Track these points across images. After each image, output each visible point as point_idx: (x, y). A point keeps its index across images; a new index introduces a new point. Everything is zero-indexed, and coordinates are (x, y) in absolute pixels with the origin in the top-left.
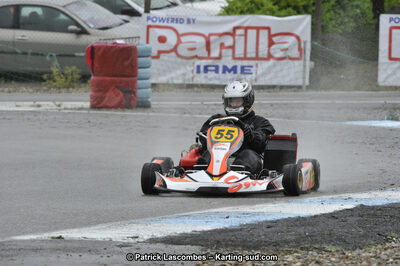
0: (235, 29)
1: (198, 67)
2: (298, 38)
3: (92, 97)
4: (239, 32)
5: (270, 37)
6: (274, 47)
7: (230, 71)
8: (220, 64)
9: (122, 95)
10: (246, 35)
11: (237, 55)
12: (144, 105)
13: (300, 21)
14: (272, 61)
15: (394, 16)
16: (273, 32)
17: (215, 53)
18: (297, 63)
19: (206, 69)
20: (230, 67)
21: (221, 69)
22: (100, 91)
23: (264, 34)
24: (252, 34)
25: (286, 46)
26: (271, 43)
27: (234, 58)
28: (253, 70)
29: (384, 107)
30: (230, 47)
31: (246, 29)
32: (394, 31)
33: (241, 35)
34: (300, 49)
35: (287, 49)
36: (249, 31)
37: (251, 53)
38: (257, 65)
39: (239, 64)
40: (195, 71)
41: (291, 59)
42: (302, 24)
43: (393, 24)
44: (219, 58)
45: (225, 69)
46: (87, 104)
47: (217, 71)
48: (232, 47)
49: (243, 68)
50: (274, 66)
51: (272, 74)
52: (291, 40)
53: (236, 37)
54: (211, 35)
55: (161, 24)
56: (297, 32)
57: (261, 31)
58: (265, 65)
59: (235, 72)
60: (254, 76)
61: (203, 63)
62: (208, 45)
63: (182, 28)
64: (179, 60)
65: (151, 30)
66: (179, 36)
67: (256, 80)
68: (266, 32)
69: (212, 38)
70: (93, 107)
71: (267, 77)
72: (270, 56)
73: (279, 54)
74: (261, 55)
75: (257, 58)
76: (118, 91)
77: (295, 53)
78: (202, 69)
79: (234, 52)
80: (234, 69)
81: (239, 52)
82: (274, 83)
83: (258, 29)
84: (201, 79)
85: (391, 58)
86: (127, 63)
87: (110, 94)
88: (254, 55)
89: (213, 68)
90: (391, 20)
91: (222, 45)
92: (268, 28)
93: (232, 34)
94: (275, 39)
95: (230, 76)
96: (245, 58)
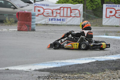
0: (61, 8)
1: (50, 19)
2: (79, 11)
3: (18, 27)
4: (62, 9)
5: (71, 10)
6: (72, 13)
7: (59, 20)
8: (56, 18)
9: (27, 27)
10: (64, 10)
11: (61, 16)
12: (34, 30)
13: (80, 5)
14: (71, 18)
15: (107, 5)
16: (72, 9)
17: (55, 15)
18: (79, 18)
19: (52, 20)
20: (59, 19)
22: (20, 26)
23: (69, 10)
25: (75, 13)
26: (71, 12)
27: (60, 16)
28: (66, 20)
29: (104, 32)
31: (64, 8)
32: (107, 9)
33: (62, 10)
34: (80, 14)
35: (76, 14)
36: (65, 8)
37: (65, 15)
38: (67, 19)
39: (62, 18)
40: (49, 20)
41: (77, 17)
42: (80, 7)
43: (107, 7)
44: (56, 16)
45: (58, 20)
46: (17, 30)
47: (55, 20)
48: (60, 13)
49: (63, 19)
50: (72, 19)
51: (71, 21)
52: (77, 11)
53: (61, 10)
55: (39, 6)
56: (79, 9)
57: (68, 9)
58: (69, 19)
59: (60, 21)
60: (66, 22)
61: (51, 18)
62: (53, 12)
64: (44, 17)
65: (36, 8)
66: (44, 10)
67: (67, 23)
68: (70, 9)
69: (54, 10)
70: (18, 30)
71: (70, 22)
72: (71, 16)
73: (73, 16)
74: (68, 16)
75: (67, 17)
76: (26, 26)
77: (78, 15)
78: (51, 19)
79: (60, 15)
80: (60, 20)
81: (62, 14)
82: (72, 24)
83: (67, 8)
84: (50, 22)
85: (106, 17)
86: (28, 17)
87: (23, 27)
88: (66, 16)
89: (54, 19)
90: (106, 6)
91: (57, 12)
92: (70, 8)
93: (60, 9)
94: (72, 11)
95: (59, 22)
96: (63, 16)
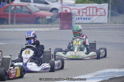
0: (87, 7)
2: (104, 10)
3: (60, 26)
5: (97, 10)
7: (85, 19)
8: (83, 17)
9: (69, 26)
10: (90, 9)
13: (105, 5)
14: (97, 16)
16: (97, 8)
17: (81, 14)
18: (104, 17)
19: (79, 19)
21: (83, 19)
24: (91, 9)
25: (101, 12)
26: (97, 11)
28: (92, 19)
30: (85, 13)
31: (90, 7)
33: (88, 9)
37: (91, 14)
38: (93, 17)
39: (88, 17)
42: (105, 6)
44: (82, 15)
45: (84, 19)
47: (81, 19)
54: (80, 9)
56: (104, 8)
58: (95, 18)
62: (79, 12)
63: (71, 7)
66: (71, 10)
67: (93, 21)
69: (80, 10)
78: (77, 19)
80: (86, 19)
82: (98, 22)
83: (93, 7)
91: (83, 12)
92: (96, 7)
93: (86, 9)
94: (98, 10)
95: (85, 20)
96: (90, 15)
